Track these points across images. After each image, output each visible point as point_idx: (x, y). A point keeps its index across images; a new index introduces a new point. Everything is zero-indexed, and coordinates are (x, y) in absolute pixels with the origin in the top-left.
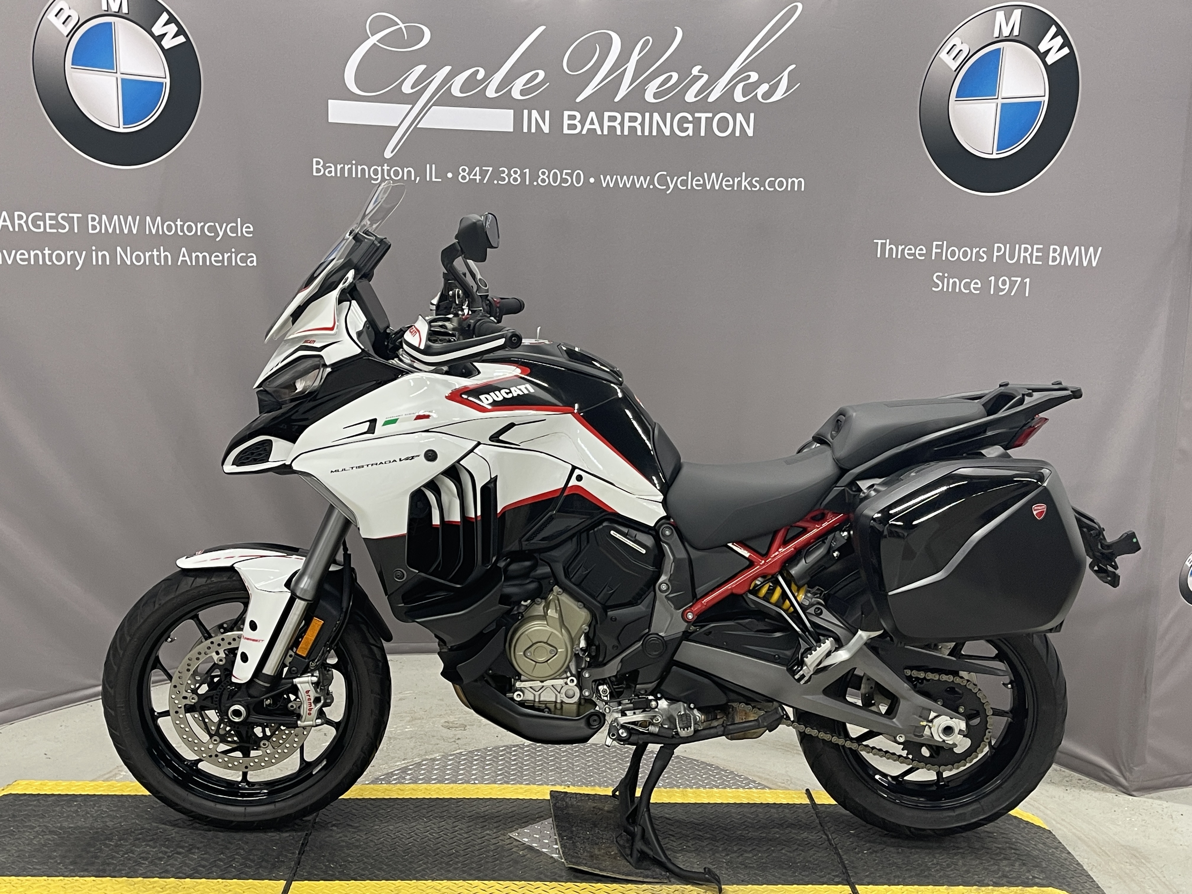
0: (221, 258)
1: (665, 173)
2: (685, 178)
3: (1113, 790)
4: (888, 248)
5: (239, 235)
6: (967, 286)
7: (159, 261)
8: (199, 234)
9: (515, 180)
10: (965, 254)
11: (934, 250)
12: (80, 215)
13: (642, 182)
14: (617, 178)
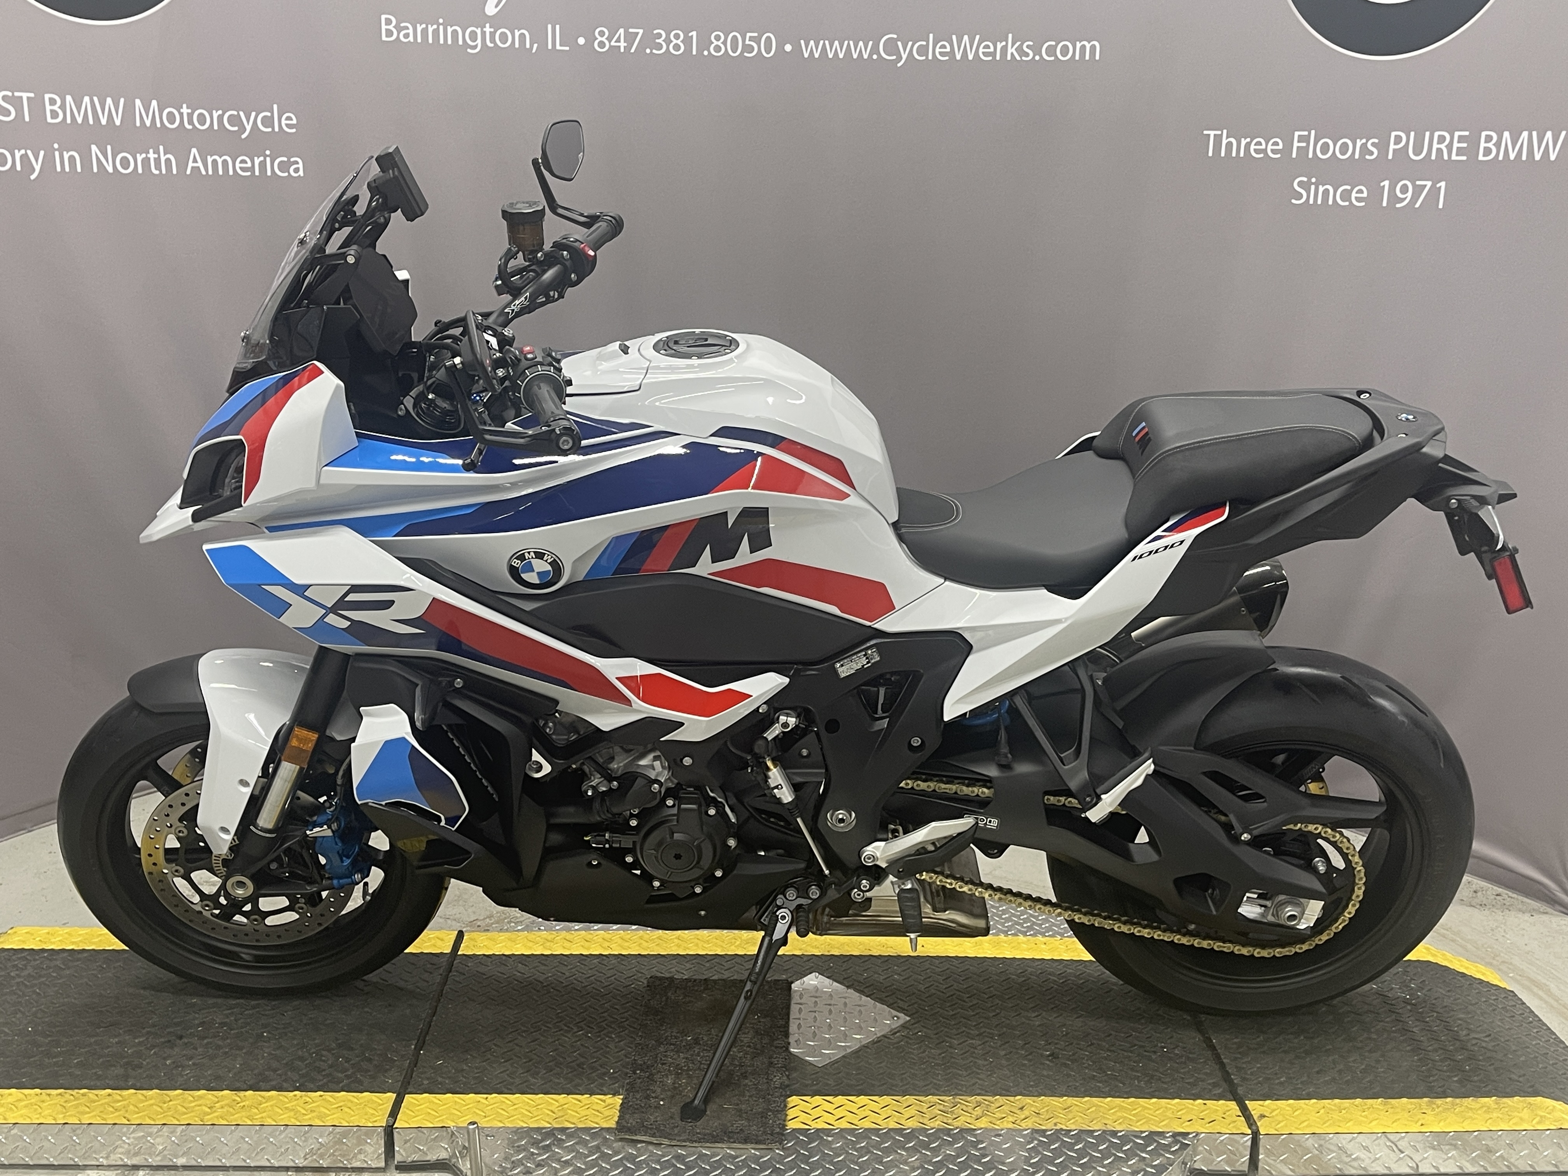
0: (249, 165)
1: (895, 36)
2: (924, 43)
3: (1549, 910)
4: (1224, 142)
5: (277, 129)
6: (1346, 196)
7: (158, 167)
8: (216, 127)
9: (676, 47)
10: (1344, 148)
11: (1296, 144)
12: (32, 95)
13: (862, 50)
14: (824, 44)
